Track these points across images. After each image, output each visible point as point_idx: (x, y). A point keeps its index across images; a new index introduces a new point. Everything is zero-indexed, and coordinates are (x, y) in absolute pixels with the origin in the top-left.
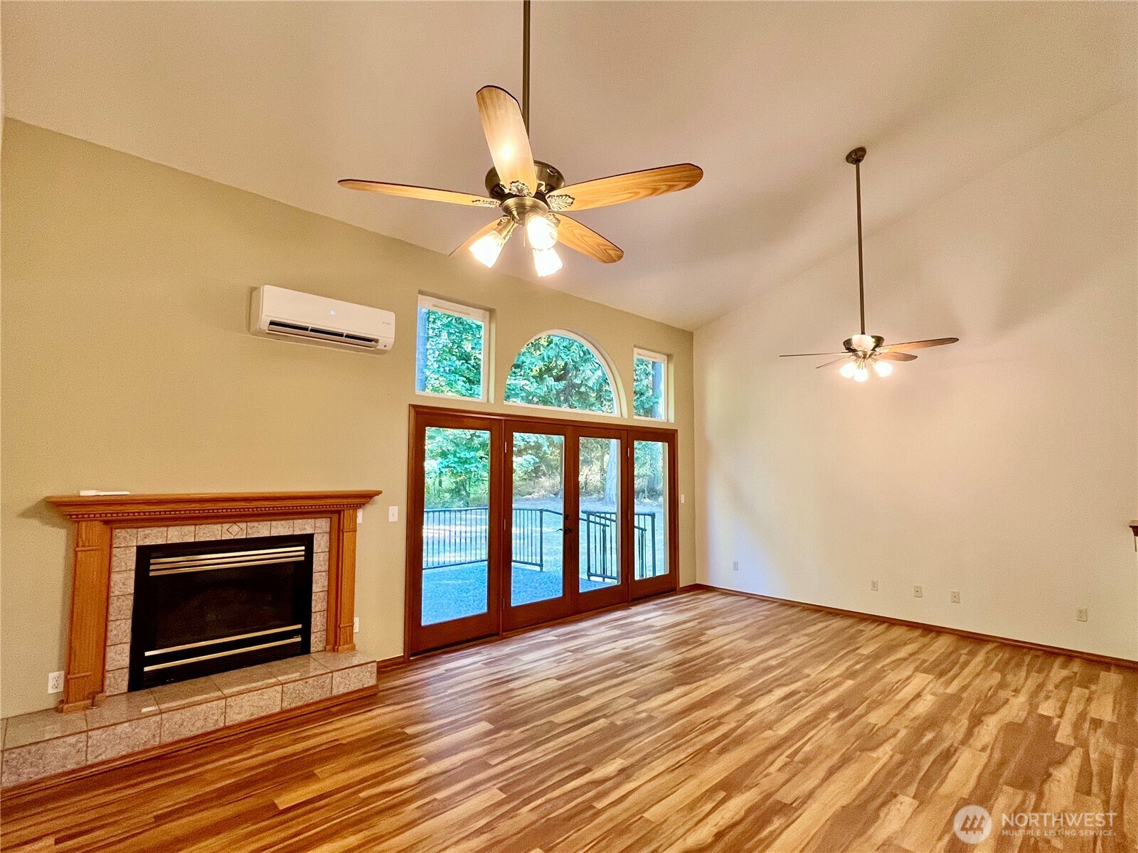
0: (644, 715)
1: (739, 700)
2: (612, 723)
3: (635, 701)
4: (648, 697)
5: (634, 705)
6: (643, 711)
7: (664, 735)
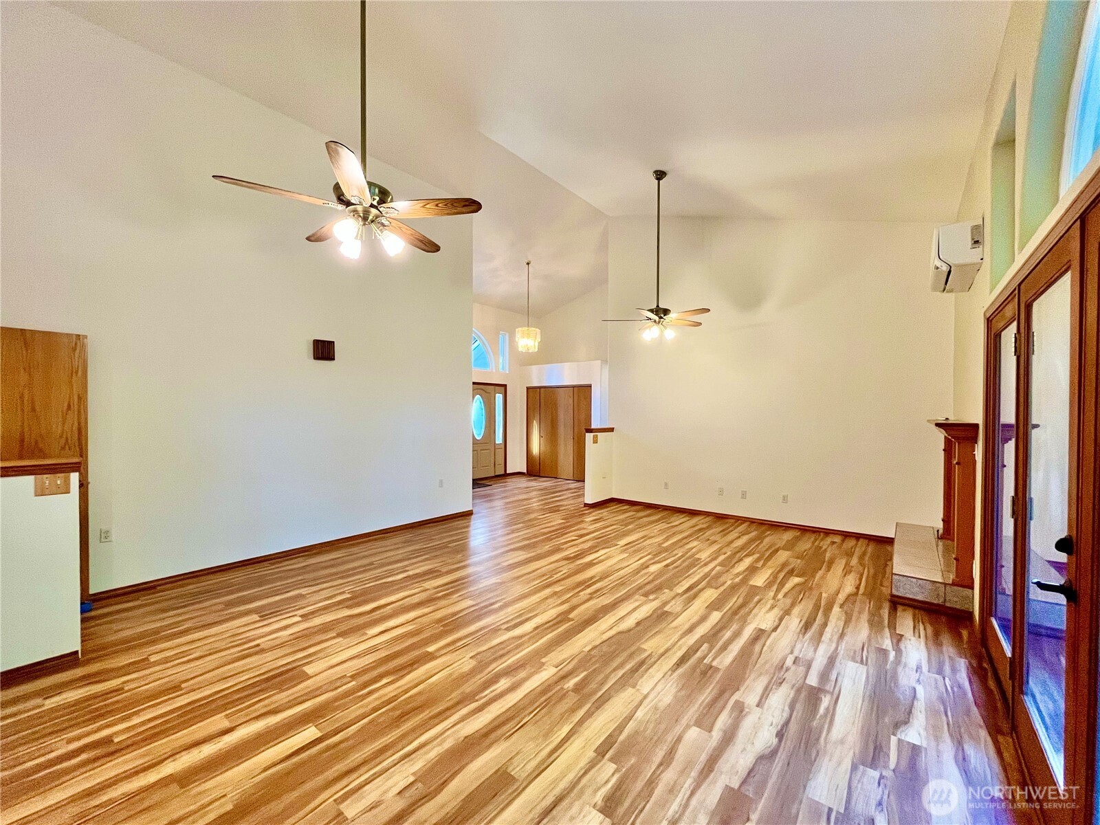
0: (651, 597)
1: (571, 616)
2: (671, 590)
3: (665, 609)
4: (656, 615)
5: (665, 604)
6: (654, 600)
7: (630, 584)
